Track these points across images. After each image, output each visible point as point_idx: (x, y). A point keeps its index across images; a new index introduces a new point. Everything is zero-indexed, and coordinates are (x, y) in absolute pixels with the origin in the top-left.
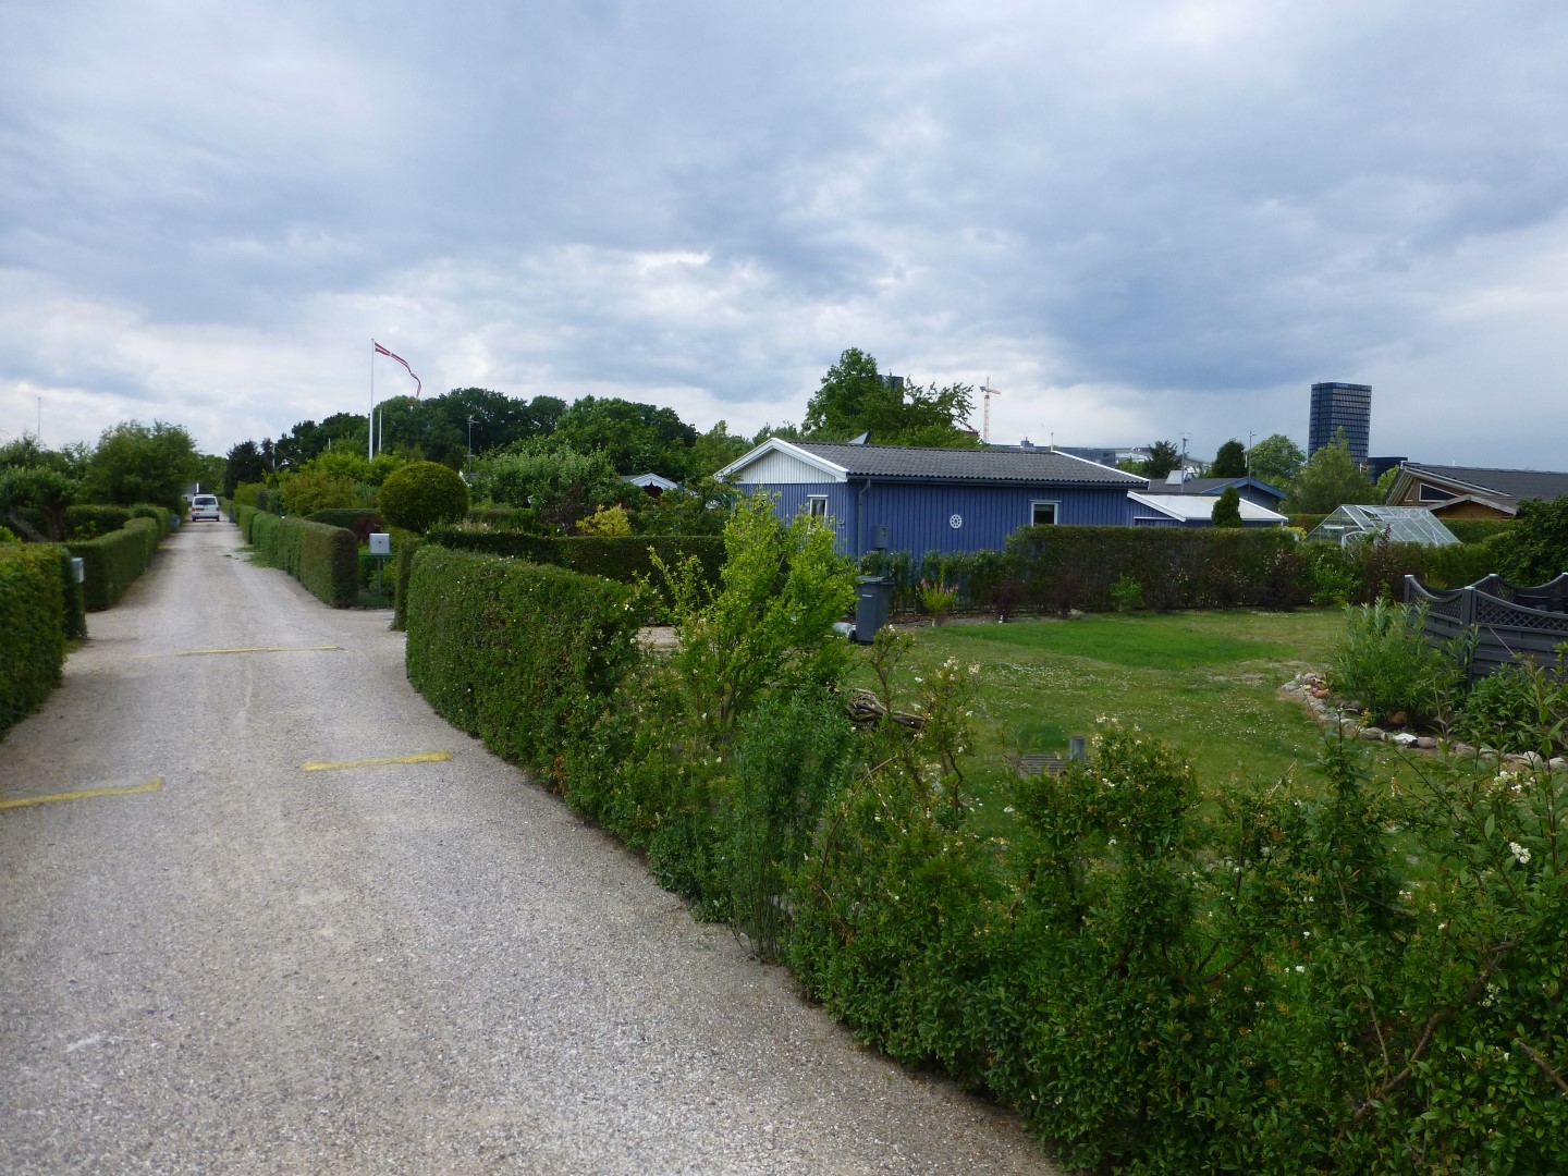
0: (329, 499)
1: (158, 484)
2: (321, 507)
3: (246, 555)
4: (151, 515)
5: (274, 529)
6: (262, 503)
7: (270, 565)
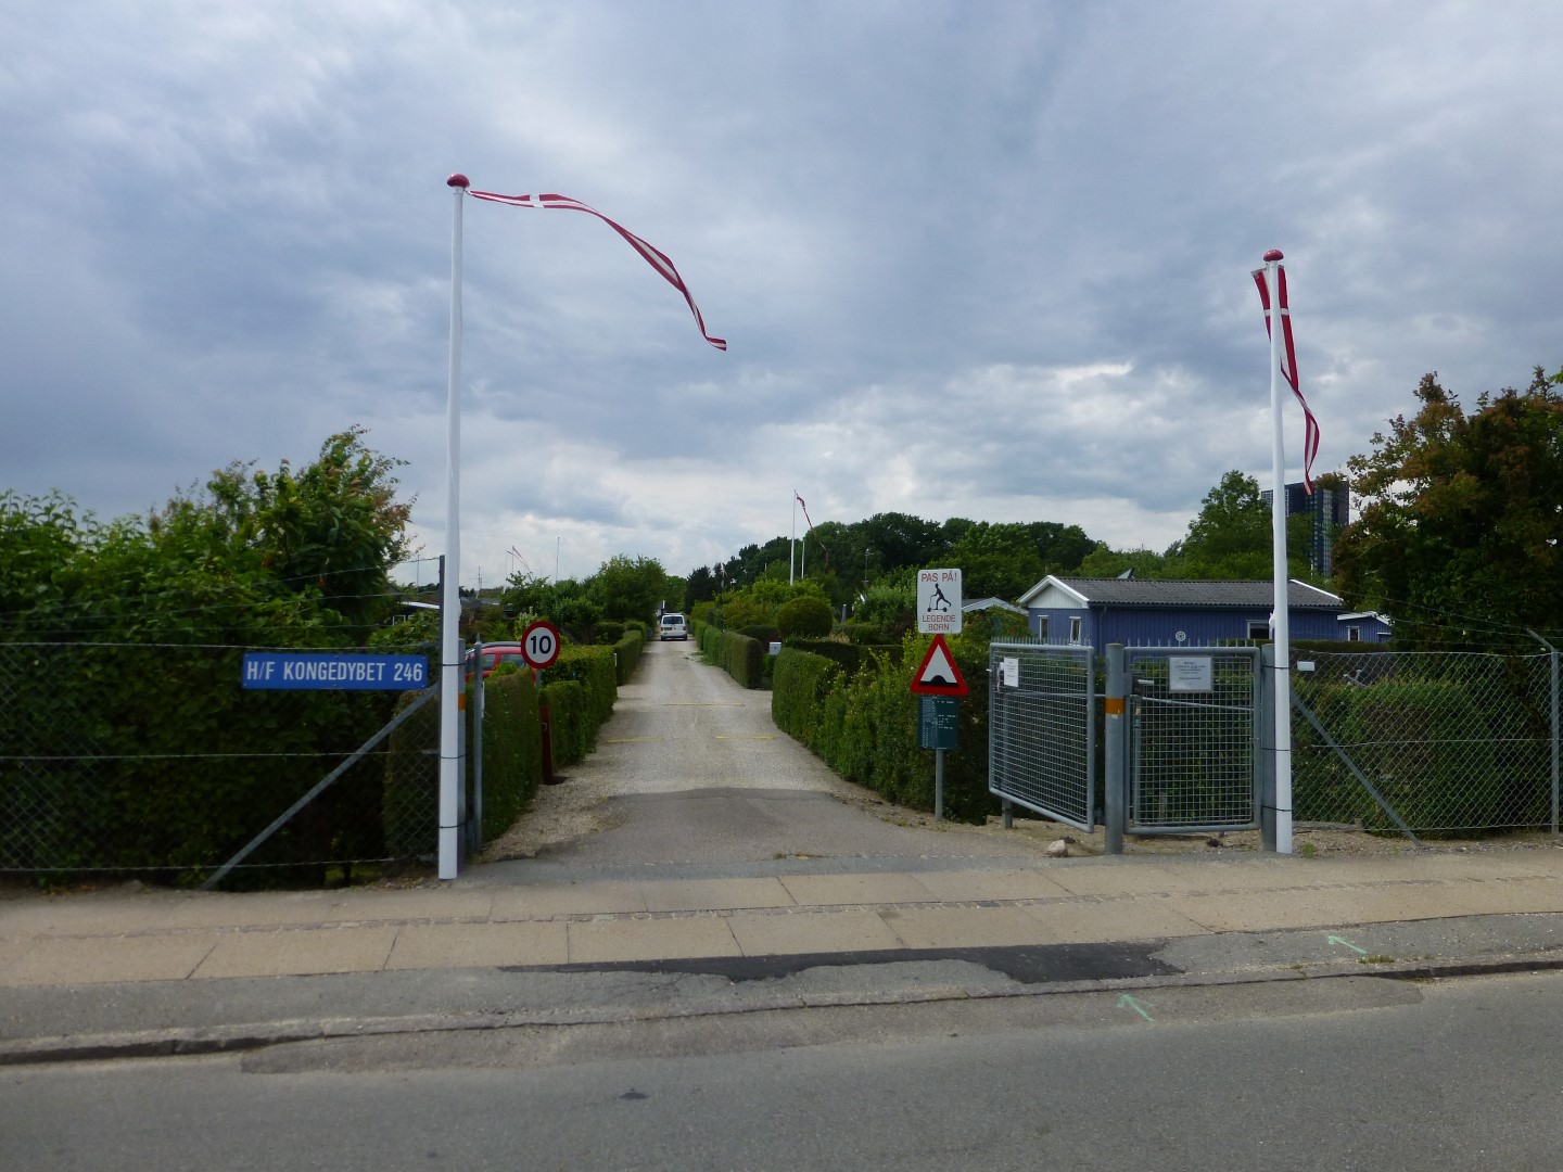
0: (754, 617)
1: (639, 604)
2: (748, 623)
3: (699, 657)
4: (638, 628)
5: (717, 639)
6: (711, 619)
7: (713, 665)
